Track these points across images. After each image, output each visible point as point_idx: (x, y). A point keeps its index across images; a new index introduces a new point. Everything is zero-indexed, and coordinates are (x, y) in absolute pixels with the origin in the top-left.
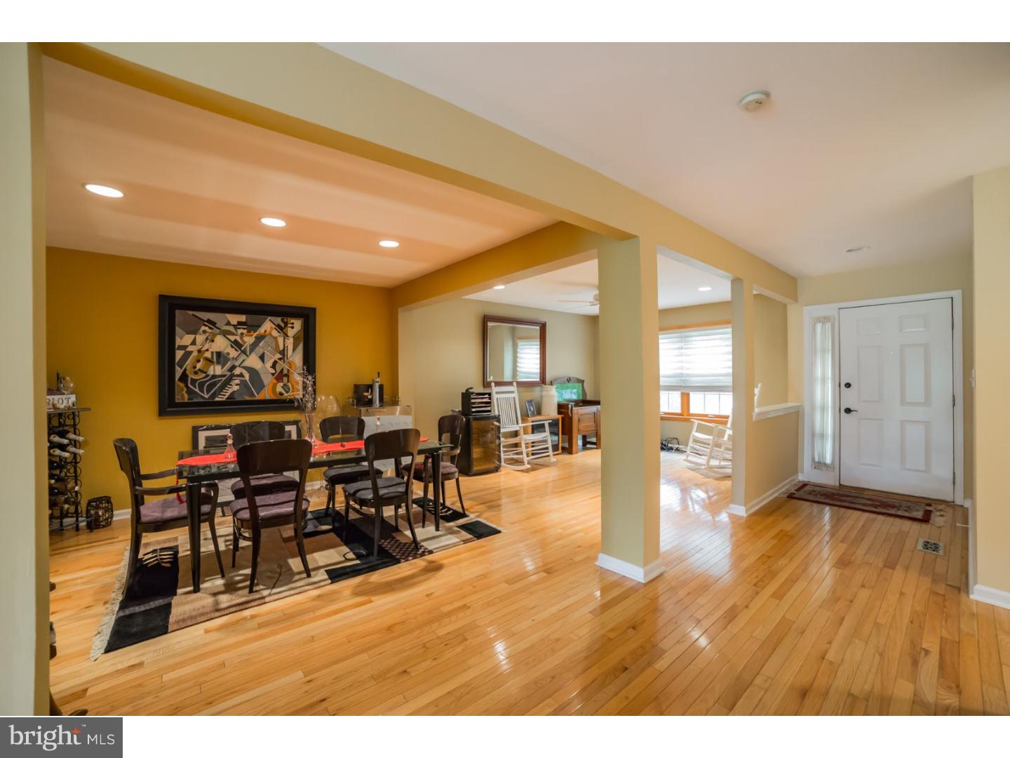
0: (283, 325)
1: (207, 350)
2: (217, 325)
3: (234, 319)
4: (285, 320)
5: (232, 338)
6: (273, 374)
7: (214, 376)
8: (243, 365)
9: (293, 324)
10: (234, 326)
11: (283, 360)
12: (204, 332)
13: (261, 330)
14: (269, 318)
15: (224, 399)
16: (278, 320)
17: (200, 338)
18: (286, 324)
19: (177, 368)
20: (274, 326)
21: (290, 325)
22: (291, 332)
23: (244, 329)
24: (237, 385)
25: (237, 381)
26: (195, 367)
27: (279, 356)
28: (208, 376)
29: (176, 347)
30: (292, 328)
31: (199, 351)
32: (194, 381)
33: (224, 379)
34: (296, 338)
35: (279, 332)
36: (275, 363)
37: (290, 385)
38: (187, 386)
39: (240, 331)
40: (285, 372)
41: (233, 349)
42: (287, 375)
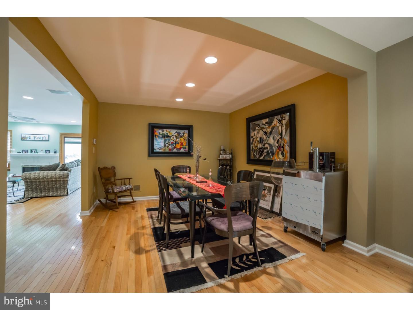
0: (281, 119)
1: (258, 137)
2: (260, 126)
3: (264, 121)
4: (282, 116)
5: (264, 130)
6: (277, 146)
7: (260, 148)
8: (267, 143)
9: (285, 117)
10: (265, 124)
11: (281, 139)
12: (257, 129)
13: (273, 124)
14: (276, 117)
15: (262, 159)
16: (279, 117)
17: (256, 132)
18: (282, 118)
19: (251, 145)
20: (277, 121)
21: (284, 118)
22: (284, 122)
23: (267, 125)
24: (266, 152)
25: (266, 151)
26: (255, 145)
27: (280, 136)
28: (258, 148)
29: (251, 137)
30: (285, 119)
31: (256, 138)
32: (255, 150)
33: (262, 149)
34: (286, 125)
35: (279, 123)
36: (278, 140)
37: (284, 152)
38: (253, 153)
39: (266, 126)
40: (282, 145)
41: (265, 136)
42: (283, 147)
